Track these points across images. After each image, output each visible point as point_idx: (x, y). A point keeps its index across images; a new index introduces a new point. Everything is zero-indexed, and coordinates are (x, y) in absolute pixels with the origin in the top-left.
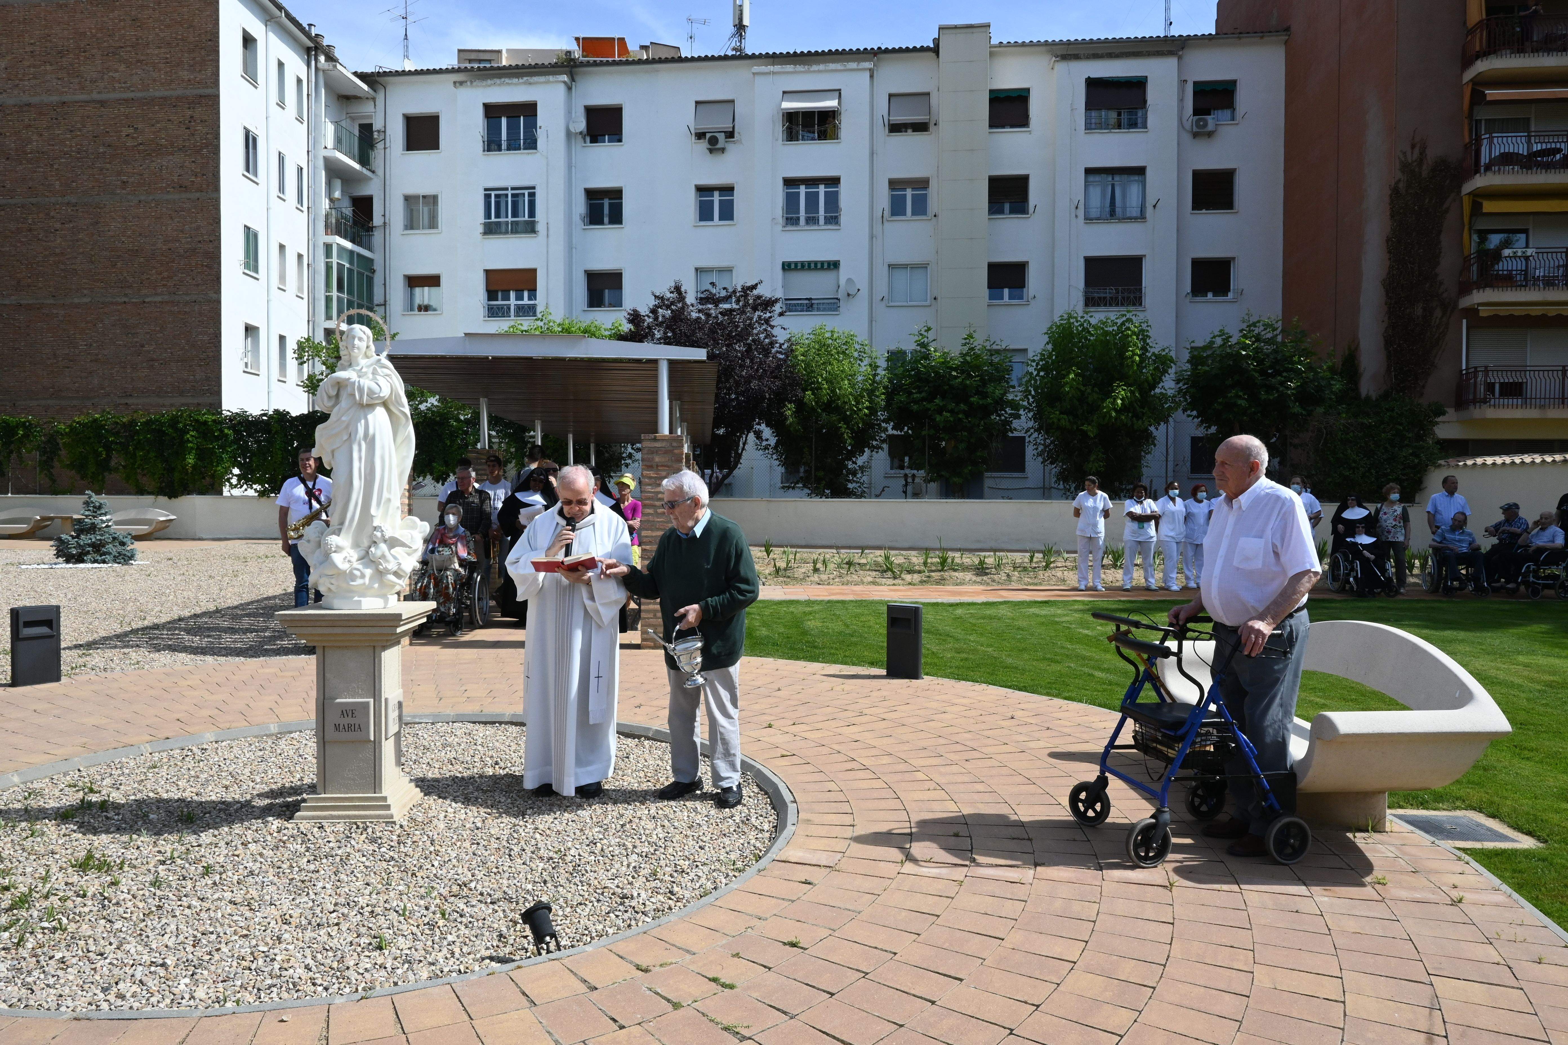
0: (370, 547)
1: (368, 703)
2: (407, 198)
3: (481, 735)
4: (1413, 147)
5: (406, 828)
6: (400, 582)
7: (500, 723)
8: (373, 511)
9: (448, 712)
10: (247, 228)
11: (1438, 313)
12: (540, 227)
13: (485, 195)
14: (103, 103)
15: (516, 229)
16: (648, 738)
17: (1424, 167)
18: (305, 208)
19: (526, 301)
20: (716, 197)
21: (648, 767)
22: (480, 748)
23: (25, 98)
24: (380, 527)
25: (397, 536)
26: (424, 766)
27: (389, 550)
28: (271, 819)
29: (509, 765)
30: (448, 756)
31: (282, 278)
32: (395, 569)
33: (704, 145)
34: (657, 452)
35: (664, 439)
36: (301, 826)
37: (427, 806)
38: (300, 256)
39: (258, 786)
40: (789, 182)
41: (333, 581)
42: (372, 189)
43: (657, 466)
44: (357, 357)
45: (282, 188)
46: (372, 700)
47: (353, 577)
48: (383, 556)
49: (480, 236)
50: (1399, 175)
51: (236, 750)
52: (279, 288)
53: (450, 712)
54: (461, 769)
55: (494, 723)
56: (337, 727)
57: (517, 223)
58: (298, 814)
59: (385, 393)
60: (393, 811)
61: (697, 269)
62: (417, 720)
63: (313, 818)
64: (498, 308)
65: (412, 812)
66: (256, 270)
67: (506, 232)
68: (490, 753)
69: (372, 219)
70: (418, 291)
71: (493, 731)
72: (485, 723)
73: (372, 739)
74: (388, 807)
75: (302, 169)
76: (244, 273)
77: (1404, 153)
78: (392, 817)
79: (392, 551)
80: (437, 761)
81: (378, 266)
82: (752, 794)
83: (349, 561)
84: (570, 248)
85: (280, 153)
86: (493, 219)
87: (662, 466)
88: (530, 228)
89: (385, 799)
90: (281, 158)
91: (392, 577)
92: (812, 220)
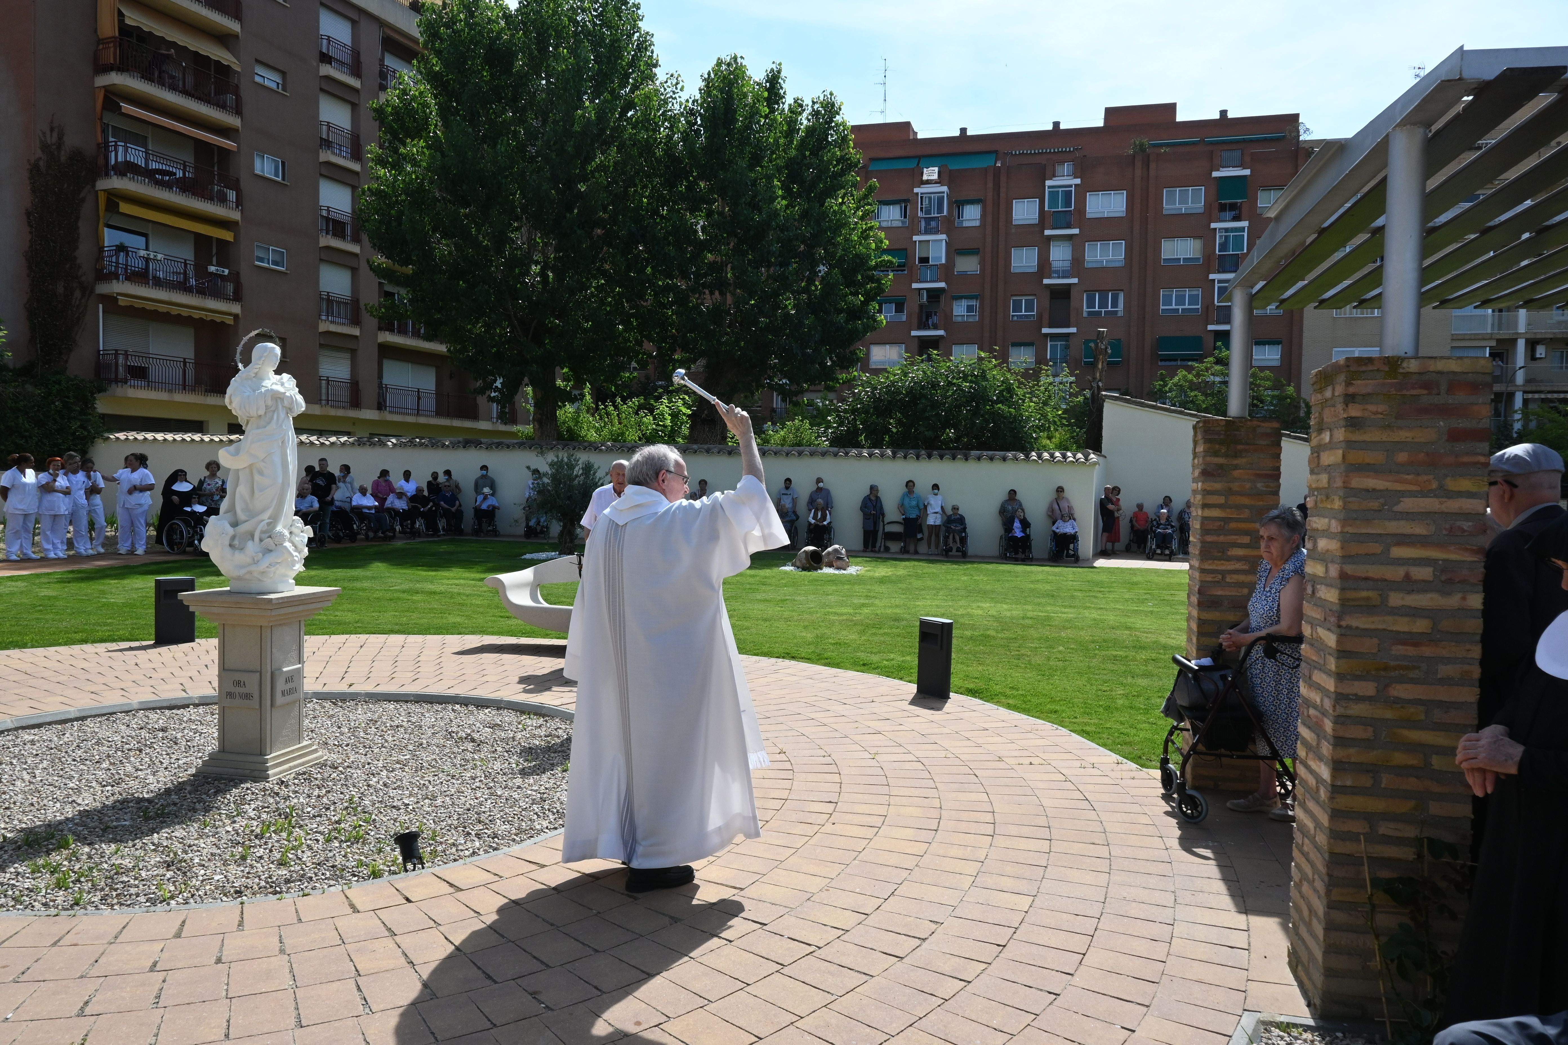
4: (52, 130)
11: (78, 294)
17: (63, 153)
50: (39, 153)
77: (44, 134)
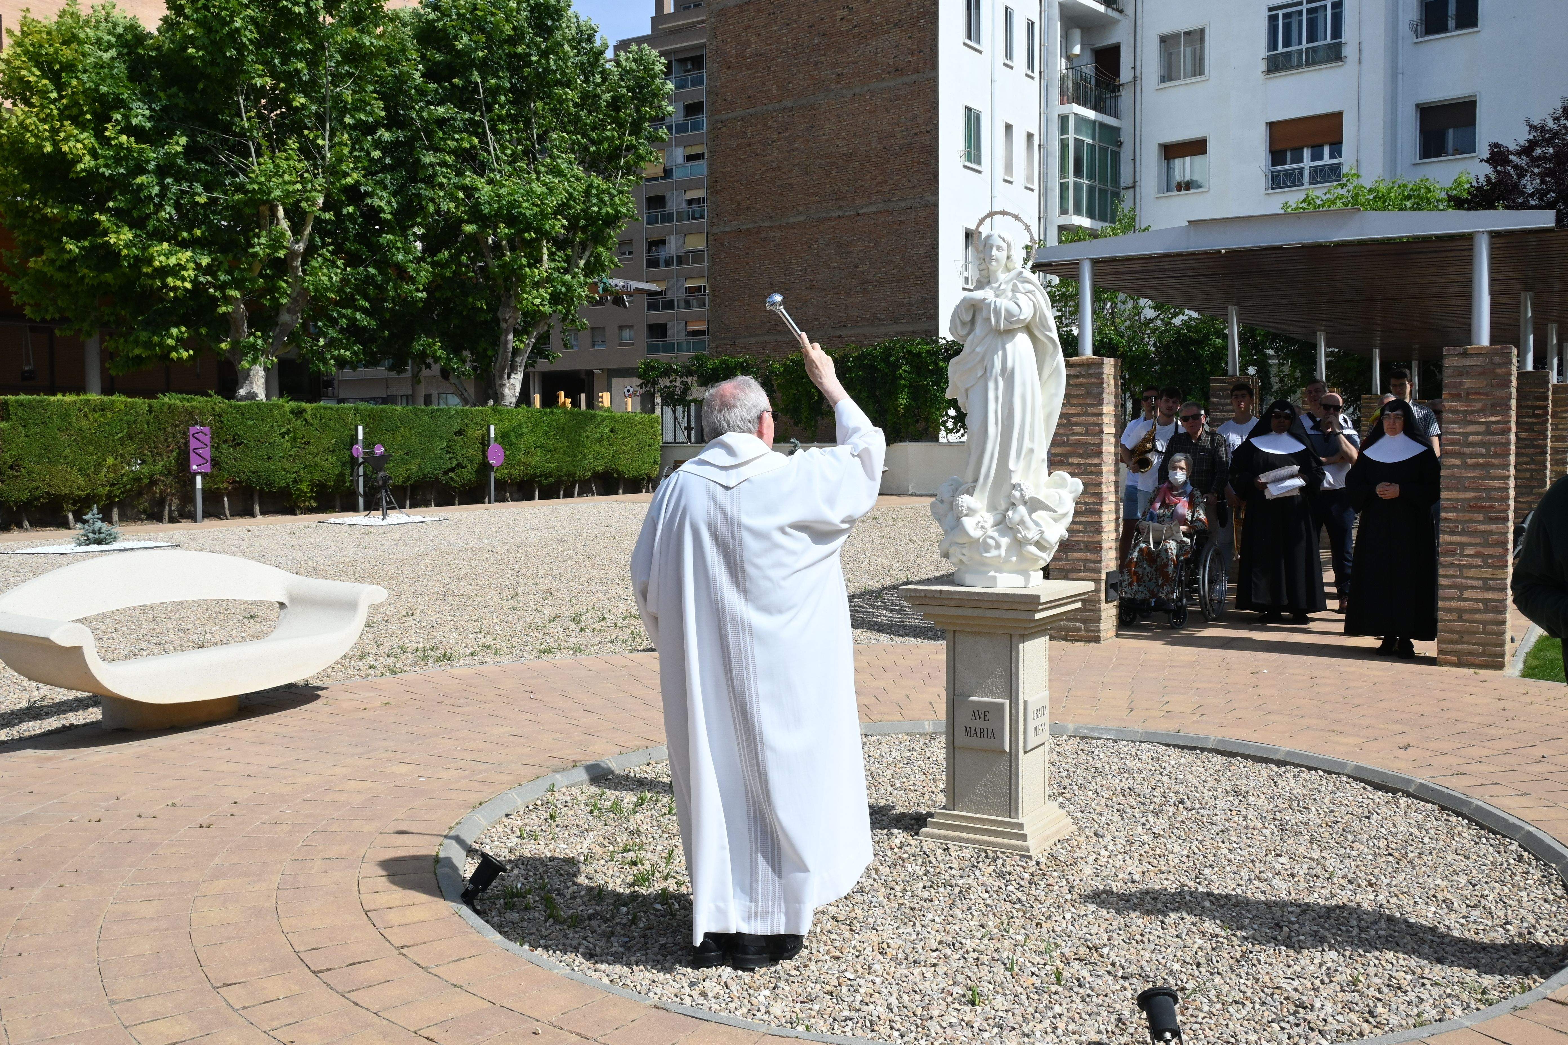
0: (1007, 510)
1: (1003, 705)
2: (1164, 39)
3: (1173, 762)
5: (1043, 867)
6: (1044, 555)
7: (1202, 750)
8: (1012, 465)
9: (1136, 728)
10: (968, 109)
12: (1350, 51)
13: (1270, 17)
15: (1313, 59)
16: (1408, 795)
18: (1036, 74)
19: (1326, 160)
21: (1395, 835)
22: (1165, 779)
24: (1019, 485)
25: (1041, 497)
26: (1090, 793)
27: (1030, 514)
28: (895, 831)
29: (1198, 806)
30: (1122, 785)
31: (1009, 166)
32: (1037, 538)
34: (1467, 373)
35: (1481, 353)
36: (924, 844)
37: (1075, 843)
38: (1030, 136)
39: (896, 792)
41: (965, 551)
42: (1120, 35)
43: (1468, 394)
44: (996, 272)
45: (1009, 54)
46: (1008, 702)
47: (987, 548)
48: (1022, 522)
49: (1262, 76)
51: (884, 748)
52: (1005, 181)
53: (1139, 728)
54: (1134, 803)
55: (1194, 748)
56: (968, 731)
57: (1314, 50)
58: (924, 830)
59: (1027, 313)
60: (1030, 843)
62: (1096, 734)
63: (940, 837)
64: (1286, 175)
65: (1054, 848)
66: (978, 162)
67: (1299, 66)
68: (1177, 788)
69: (1118, 75)
70: (1177, 162)
71: (1190, 759)
72: (1182, 748)
73: (1008, 750)
74: (1024, 837)
75: (1033, 23)
76: (965, 167)
78: (1028, 850)
79: (1034, 516)
80: (1108, 789)
81: (1126, 137)
82: (1551, 897)
83: (983, 527)
84: (1394, 73)
85: (1007, 8)
86: (1280, 49)
87: (1476, 394)
88: (1335, 54)
89: (1021, 826)
90: (1008, 14)
91: (1033, 549)
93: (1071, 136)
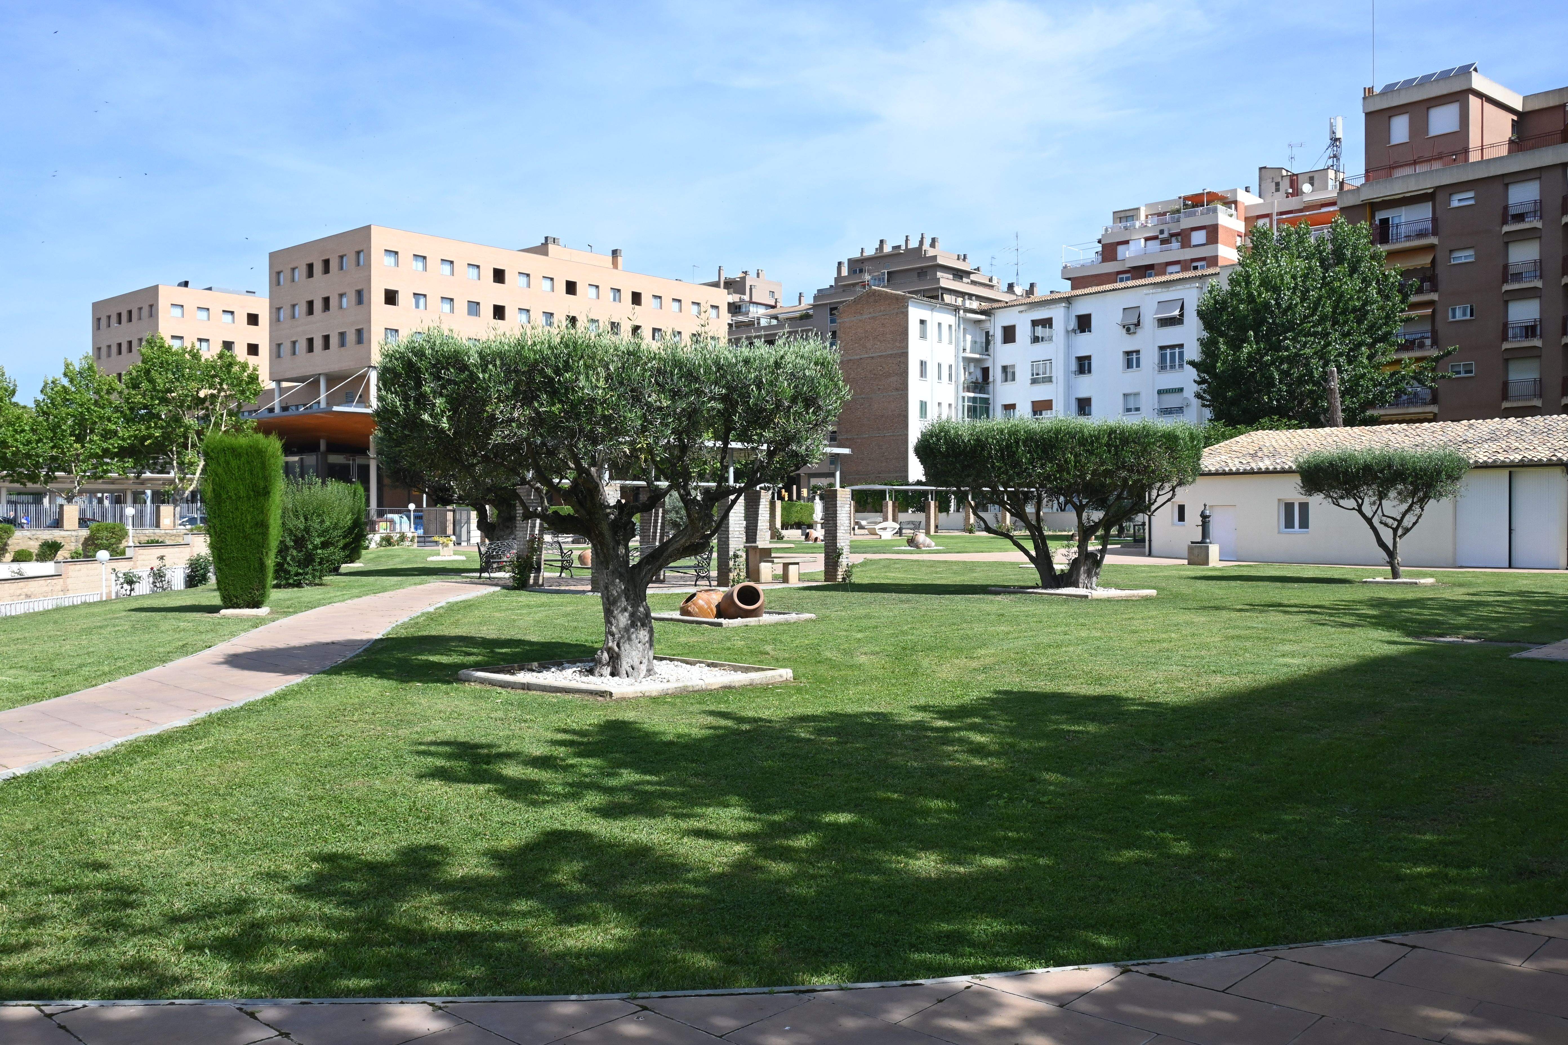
2: (1002, 367)
10: (921, 402)
12: (1054, 379)
13: (1032, 365)
14: (872, 358)
15: (1044, 380)
18: (952, 384)
20: (1134, 356)
23: (850, 358)
33: (1124, 331)
38: (949, 403)
40: (1162, 348)
42: (988, 366)
45: (940, 378)
49: (1030, 385)
57: (1044, 378)
61: (1124, 395)
64: (1037, 414)
66: (926, 418)
67: (1040, 383)
69: (988, 380)
70: (1007, 410)
75: (951, 367)
76: (920, 421)
81: (991, 401)
84: (1068, 388)
85: (939, 363)
86: (1035, 377)
88: (1050, 380)
90: (939, 365)
92: (1172, 367)
93: (966, 404)
